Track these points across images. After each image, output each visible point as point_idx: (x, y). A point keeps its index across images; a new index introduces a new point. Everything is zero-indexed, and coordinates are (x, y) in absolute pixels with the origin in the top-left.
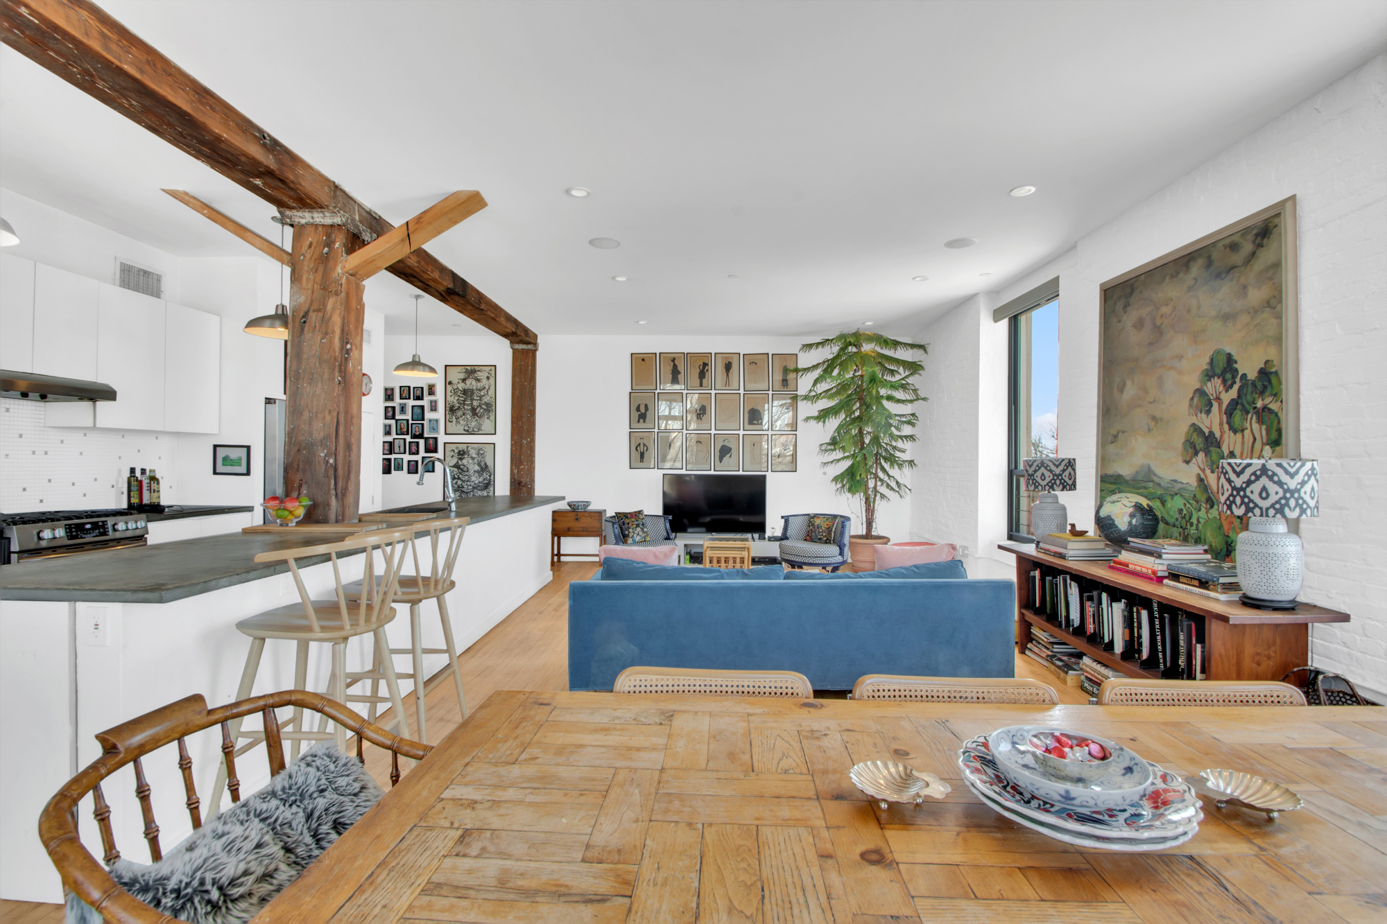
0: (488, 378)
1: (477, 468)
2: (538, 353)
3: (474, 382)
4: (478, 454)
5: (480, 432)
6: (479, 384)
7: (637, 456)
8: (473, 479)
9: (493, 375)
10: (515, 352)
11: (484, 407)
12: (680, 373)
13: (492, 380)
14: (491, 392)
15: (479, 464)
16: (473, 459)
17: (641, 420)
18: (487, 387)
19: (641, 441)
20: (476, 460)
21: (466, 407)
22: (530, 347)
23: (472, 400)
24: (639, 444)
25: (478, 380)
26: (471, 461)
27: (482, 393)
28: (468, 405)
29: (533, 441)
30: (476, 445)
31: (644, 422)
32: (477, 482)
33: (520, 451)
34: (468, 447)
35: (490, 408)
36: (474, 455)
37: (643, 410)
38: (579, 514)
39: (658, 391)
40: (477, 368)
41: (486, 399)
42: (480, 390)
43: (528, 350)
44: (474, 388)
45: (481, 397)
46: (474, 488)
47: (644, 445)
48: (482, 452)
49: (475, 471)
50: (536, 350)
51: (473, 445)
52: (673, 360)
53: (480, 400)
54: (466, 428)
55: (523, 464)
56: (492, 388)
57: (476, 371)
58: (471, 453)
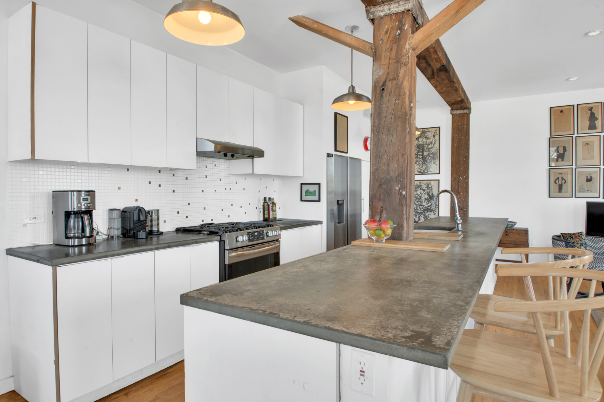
0: (434, 136)
1: (426, 196)
2: (471, 115)
3: (424, 140)
4: (428, 187)
5: (429, 173)
6: (428, 141)
7: (555, 187)
8: (424, 204)
9: (438, 133)
10: (454, 116)
11: (431, 155)
12: (597, 119)
13: (437, 137)
14: (437, 145)
15: (428, 194)
16: (424, 190)
17: (560, 160)
18: (433, 142)
19: (560, 176)
20: (426, 192)
21: (419, 156)
22: (465, 111)
23: (423, 151)
24: (558, 178)
25: (427, 138)
26: (422, 192)
27: (430, 147)
28: (420, 155)
29: (467, 177)
30: (426, 182)
31: (563, 160)
32: (426, 206)
33: (458, 185)
34: (420, 183)
35: (437, 156)
36: (424, 188)
37: (561, 151)
38: (508, 231)
39: (576, 135)
40: (426, 130)
41: (433, 150)
42: (429, 145)
43: (464, 113)
44: (425, 143)
45: (429, 149)
46: (424, 210)
47: (562, 179)
48: (430, 186)
49: (425, 199)
50: (470, 113)
51: (424, 182)
52: (591, 109)
53: (429, 151)
54: (419, 170)
55: (460, 194)
56: (437, 143)
57: (425, 132)
58: (422, 187)
